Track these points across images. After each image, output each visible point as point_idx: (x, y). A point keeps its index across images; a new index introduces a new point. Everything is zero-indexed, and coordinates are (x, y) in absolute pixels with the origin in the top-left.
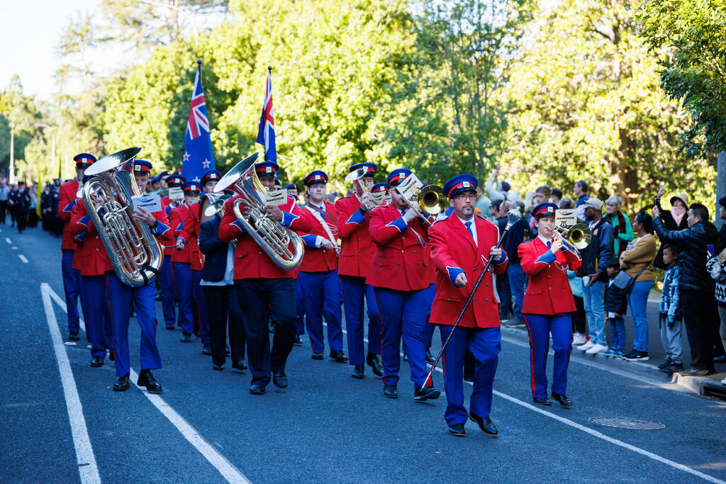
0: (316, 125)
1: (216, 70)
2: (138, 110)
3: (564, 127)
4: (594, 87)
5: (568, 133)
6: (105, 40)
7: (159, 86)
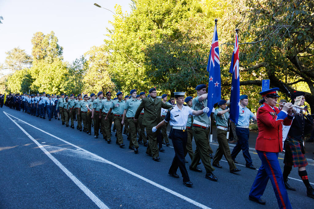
0: (51, 85)
1: (31, 75)
2: (14, 82)
3: (93, 86)
4: (98, 80)
5: (94, 87)
6: (6, 68)
7: (18, 77)
